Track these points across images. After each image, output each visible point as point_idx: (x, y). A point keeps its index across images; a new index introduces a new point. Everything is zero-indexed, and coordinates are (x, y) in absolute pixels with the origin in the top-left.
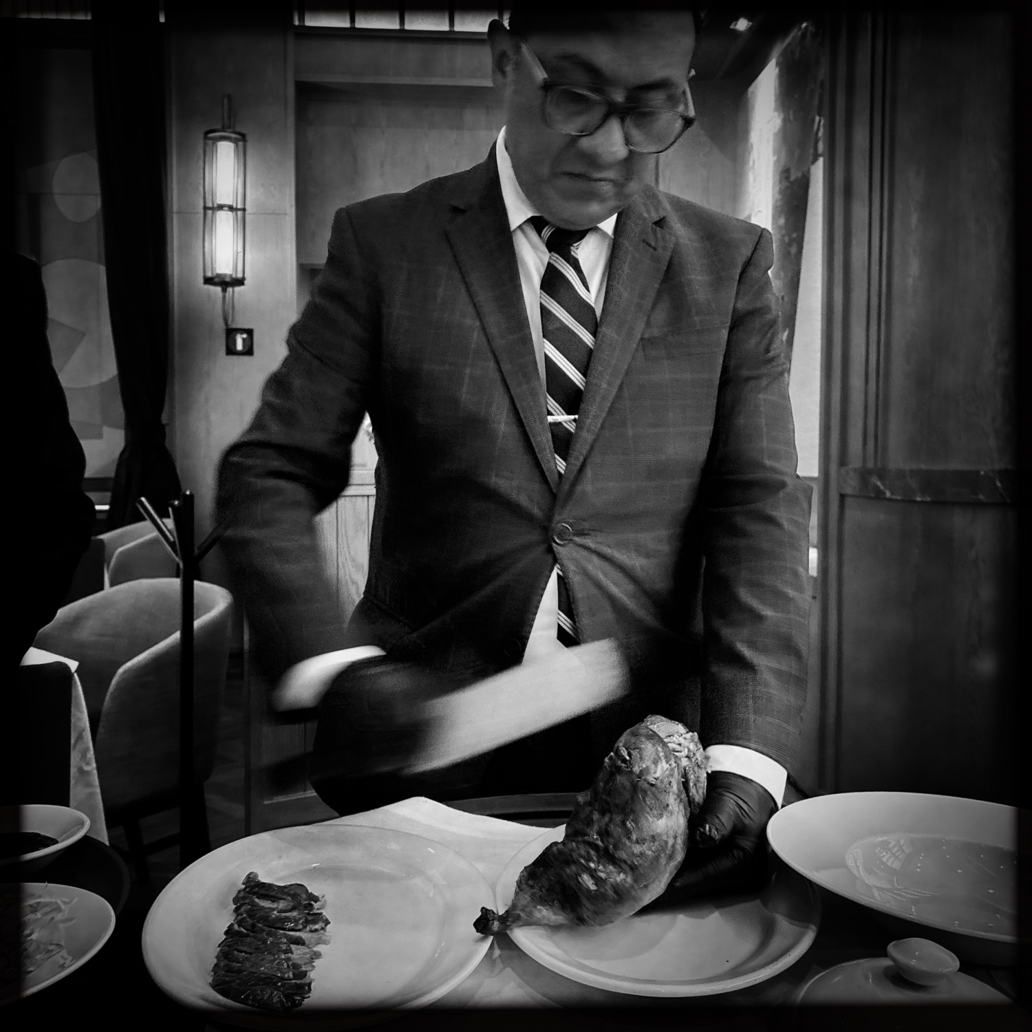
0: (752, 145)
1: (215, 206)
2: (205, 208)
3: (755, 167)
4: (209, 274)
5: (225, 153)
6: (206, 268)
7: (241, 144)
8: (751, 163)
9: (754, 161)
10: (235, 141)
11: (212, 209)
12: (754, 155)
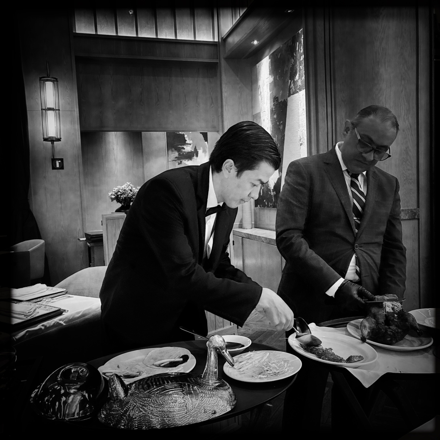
0: (260, 86)
1: (46, 108)
2: (42, 109)
3: (262, 94)
4: (45, 137)
5: (49, 86)
6: (44, 134)
7: (55, 82)
8: (260, 93)
9: (261, 92)
10: (53, 81)
11: (45, 110)
12: (261, 90)
